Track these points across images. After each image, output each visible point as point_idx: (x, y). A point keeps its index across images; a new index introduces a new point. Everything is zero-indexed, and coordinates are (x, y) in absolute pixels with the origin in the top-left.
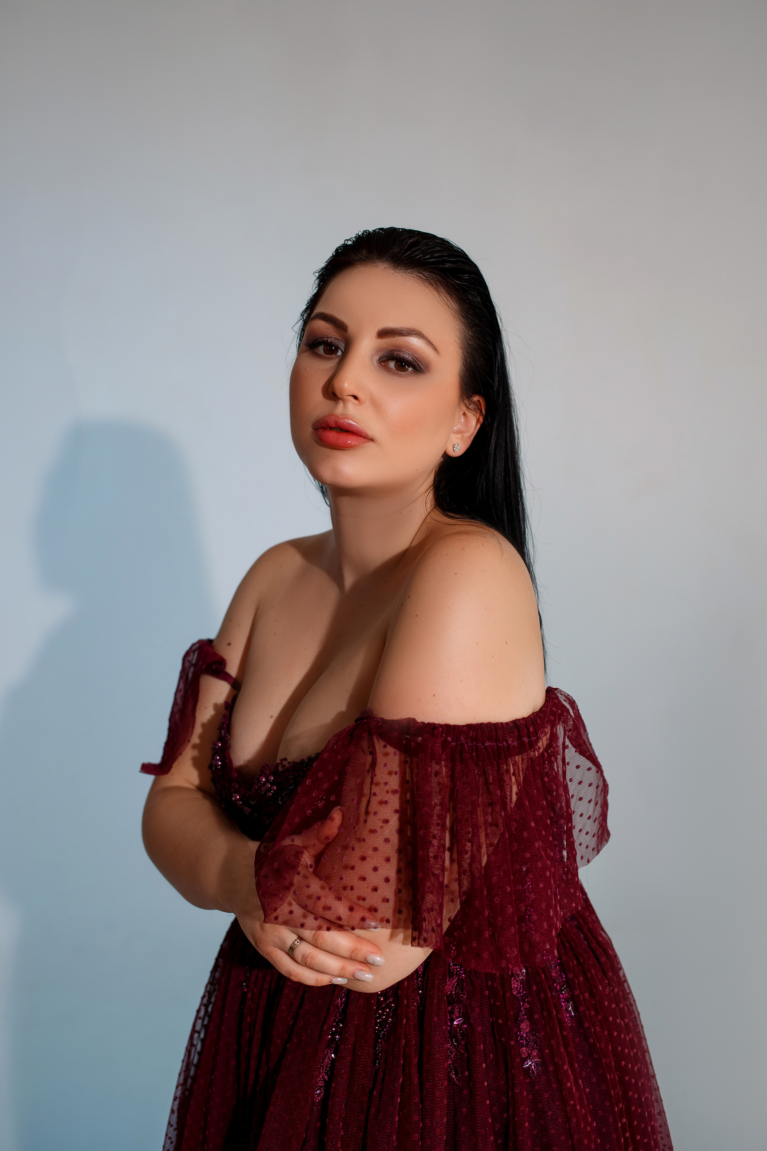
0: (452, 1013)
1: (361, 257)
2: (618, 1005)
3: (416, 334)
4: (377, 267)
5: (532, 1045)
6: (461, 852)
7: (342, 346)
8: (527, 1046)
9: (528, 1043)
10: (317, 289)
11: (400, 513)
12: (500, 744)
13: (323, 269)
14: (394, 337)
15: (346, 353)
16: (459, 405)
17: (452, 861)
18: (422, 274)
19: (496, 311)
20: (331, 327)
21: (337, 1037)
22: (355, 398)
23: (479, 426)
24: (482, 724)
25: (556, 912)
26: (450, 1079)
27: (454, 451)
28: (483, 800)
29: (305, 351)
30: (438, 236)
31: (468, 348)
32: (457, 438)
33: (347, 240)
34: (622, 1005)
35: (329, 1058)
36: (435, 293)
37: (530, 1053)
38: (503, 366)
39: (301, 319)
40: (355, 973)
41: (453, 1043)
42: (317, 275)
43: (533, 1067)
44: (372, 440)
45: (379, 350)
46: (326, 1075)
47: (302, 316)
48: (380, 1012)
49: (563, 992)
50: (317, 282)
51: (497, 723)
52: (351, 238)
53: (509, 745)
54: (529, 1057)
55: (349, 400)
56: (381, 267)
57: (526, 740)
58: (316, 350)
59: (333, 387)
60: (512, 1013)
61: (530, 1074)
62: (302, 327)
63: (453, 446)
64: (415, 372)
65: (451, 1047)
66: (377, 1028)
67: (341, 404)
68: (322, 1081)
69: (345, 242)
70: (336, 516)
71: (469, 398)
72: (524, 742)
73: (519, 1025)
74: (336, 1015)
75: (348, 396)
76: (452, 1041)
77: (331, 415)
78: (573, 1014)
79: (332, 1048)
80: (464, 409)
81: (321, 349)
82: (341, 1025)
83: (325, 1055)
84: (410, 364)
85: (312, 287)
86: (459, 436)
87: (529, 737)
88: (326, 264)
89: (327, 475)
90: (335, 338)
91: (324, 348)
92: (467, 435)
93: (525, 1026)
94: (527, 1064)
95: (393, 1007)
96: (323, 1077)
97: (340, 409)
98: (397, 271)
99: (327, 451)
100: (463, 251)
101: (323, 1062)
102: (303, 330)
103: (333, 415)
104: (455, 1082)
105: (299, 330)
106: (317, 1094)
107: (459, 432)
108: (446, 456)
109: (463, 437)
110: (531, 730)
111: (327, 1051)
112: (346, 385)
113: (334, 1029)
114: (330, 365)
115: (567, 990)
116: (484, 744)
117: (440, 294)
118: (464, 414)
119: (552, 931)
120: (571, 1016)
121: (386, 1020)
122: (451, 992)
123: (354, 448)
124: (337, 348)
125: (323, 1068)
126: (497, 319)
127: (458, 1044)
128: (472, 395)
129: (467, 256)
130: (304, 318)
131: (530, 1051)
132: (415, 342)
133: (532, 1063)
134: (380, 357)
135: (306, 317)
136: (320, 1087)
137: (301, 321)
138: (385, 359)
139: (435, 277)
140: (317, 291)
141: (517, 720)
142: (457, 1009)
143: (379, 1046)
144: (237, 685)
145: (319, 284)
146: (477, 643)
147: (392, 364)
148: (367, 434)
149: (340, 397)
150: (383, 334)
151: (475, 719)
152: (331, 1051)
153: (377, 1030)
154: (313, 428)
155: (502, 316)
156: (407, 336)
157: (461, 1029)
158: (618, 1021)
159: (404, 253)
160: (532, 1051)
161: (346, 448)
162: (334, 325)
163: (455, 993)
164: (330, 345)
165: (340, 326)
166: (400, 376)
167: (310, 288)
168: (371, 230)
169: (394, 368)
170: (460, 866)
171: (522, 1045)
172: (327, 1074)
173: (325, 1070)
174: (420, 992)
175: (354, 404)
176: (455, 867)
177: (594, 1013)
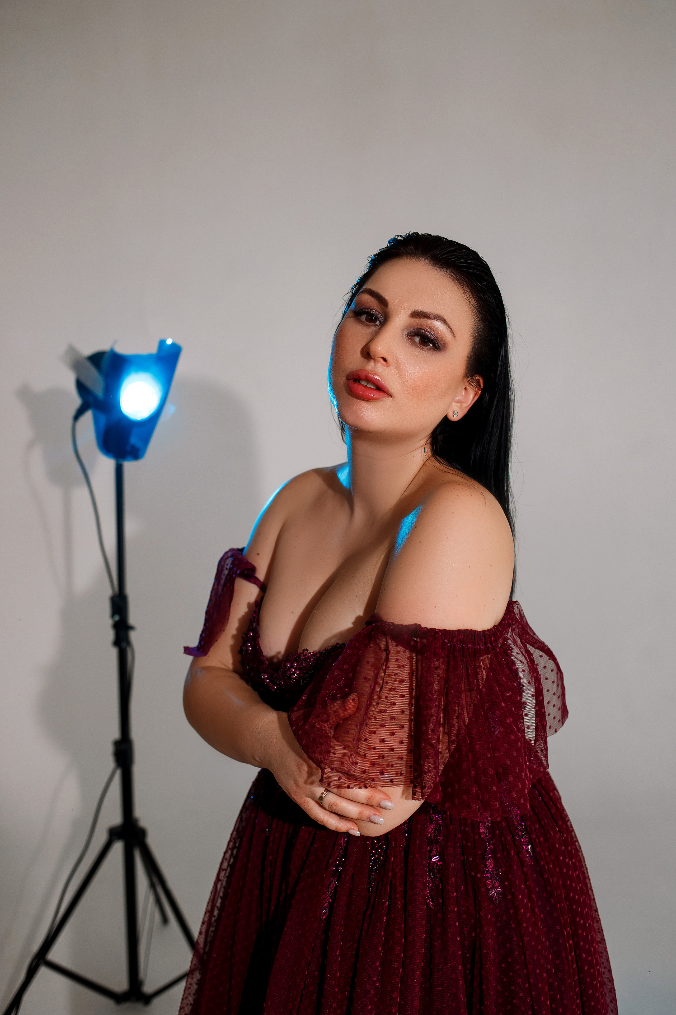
0: (430, 852)
1: (409, 251)
2: (566, 848)
3: (441, 320)
4: (419, 261)
5: (495, 878)
6: (451, 726)
7: (382, 319)
8: (491, 879)
9: (492, 876)
10: (367, 270)
11: (405, 457)
12: (476, 646)
13: (375, 255)
14: (423, 319)
15: (383, 324)
16: (463, 380)
17: (444, 733)
18: (454, 273)
19: (506, 312)
20: (375, 301)
21: (340, 868)
22: (385, 360)
23: (476, 398)
24: (467, 630)
25: (526, 775)
26: (428, 905)
27: (453, 416)
28: (465, 687)
29: (351, 317)
30: (470, 248)
31: (478, 337)
32: (457, 406)
33: (398, 236)
34: (570, 848)
35: (333, 885)
36: (462, 291)
37: (494, 884)
38: (506, 357)
39: (351, 292)
40: (370, 816)
41: (430, 876)
42: (370, 259)
43: (496, 895)
44: (391, 396)
45: (409, 326)
46: (330, 899)
47: (352, 289)
48: (374, 851)
49: (524, 837)
50: (369, 265)
51: (475, 631)
52: (402, 235)
53: (480, 648)
54: (494, 887)
55: (379, 361)
56: (422, 262)
57: (489, 645)
58: (360, 317)
59: (369, 348)
60: (479, 852)
61: (494, 900)
62: (350, 298)
63: (453, 412)
64: (434, 348)
65: (429, 879)
66: (371, 864)
67: (372, 363)
68: (327, 903)
69: (395, 237)
70: (353, 453)
71: (472, 377)
72: (488, 647)
73: (486, 862)
74: (340, 851)
75: (379, 357)
76: (430, 874)
77: (364, 370)
78: (532, 855)
79: (336, 877)
80: (467, 384)
81: (364, 317)
82: (343, 859)
83: (330, 882)
84: (431, 341)
85: (364, 268)
86: (458, 405)
87: (491, 644)
88: (379, 251)
89: (350, 418)
90: (376, 311)
91: (366, 316)
92: (465, 405)
93: (490, 864)
94: (491, 893)
95: (384, 848)
96: (328, 900)
97: (370, 366)
98: (435, 268)
99: (354, 400)
100: (487, 264)
101: (328, 888)
102: (351, 300)
103: (365, 370)
104: (431, 907)
105: (348, 299)
106: (323, 913)
107: (459, 402)
108: (446, 419)
109: (461, 406)
110: (493, 639)
111: (332, 879)
112: (379, 349)
113: (338, 862)
114: (367, 331)
115: (526, 836)
116: (467, 646)
117: (464, 291)
118: (466, 388)
119: (525, 790)
120: (530, 856)
121: (378, 858)
122: (431, 835)
123: (376, 400)
124: (377, 319)
125: (328, 892)
126: (506, 319)
127: (435, 877)
128: (475, 374)
129: (489, 268)
130: (354, 291)
131: (493, 883)
132: (438, 325)
133: (495, 892)
134: (409, 332)
135: (355, 291)
136: (326, 907)
137: (351, 293)
138: (413, 334)
139: (463, 278)
140: (367, 272)
141: (484, 630)
142: (435, 849)
143: (372, 877)
144: (264, 587)
145: (370, 267)
146: (470, 567)
147: (417, 339)
148: (388, 390)
149: (373, 357)
150: (416, 314)
151: (463, 626)
152: (335, 879)
153: (371, 865)
154: (347, 377)
155: (510, 317)
156: (433, 320)
157: (437, 865)
158: (567, 860)
159: (442, 255)
160: (495, 883)
161: (368, 399)
162: (378, 301)
163: (434, 836)
164: (372, 315)
165: (383, 302)
166: (422, 349)
167: (362, 268)
168: (420, 233)
169: (418, 342)
170: (450, 737)
171: (487, 878)
172: (331, 897)
173: (330, 895)
174: (406, 835)
175: (383, 365)
176: (446, 738)
177: (548, 853)
